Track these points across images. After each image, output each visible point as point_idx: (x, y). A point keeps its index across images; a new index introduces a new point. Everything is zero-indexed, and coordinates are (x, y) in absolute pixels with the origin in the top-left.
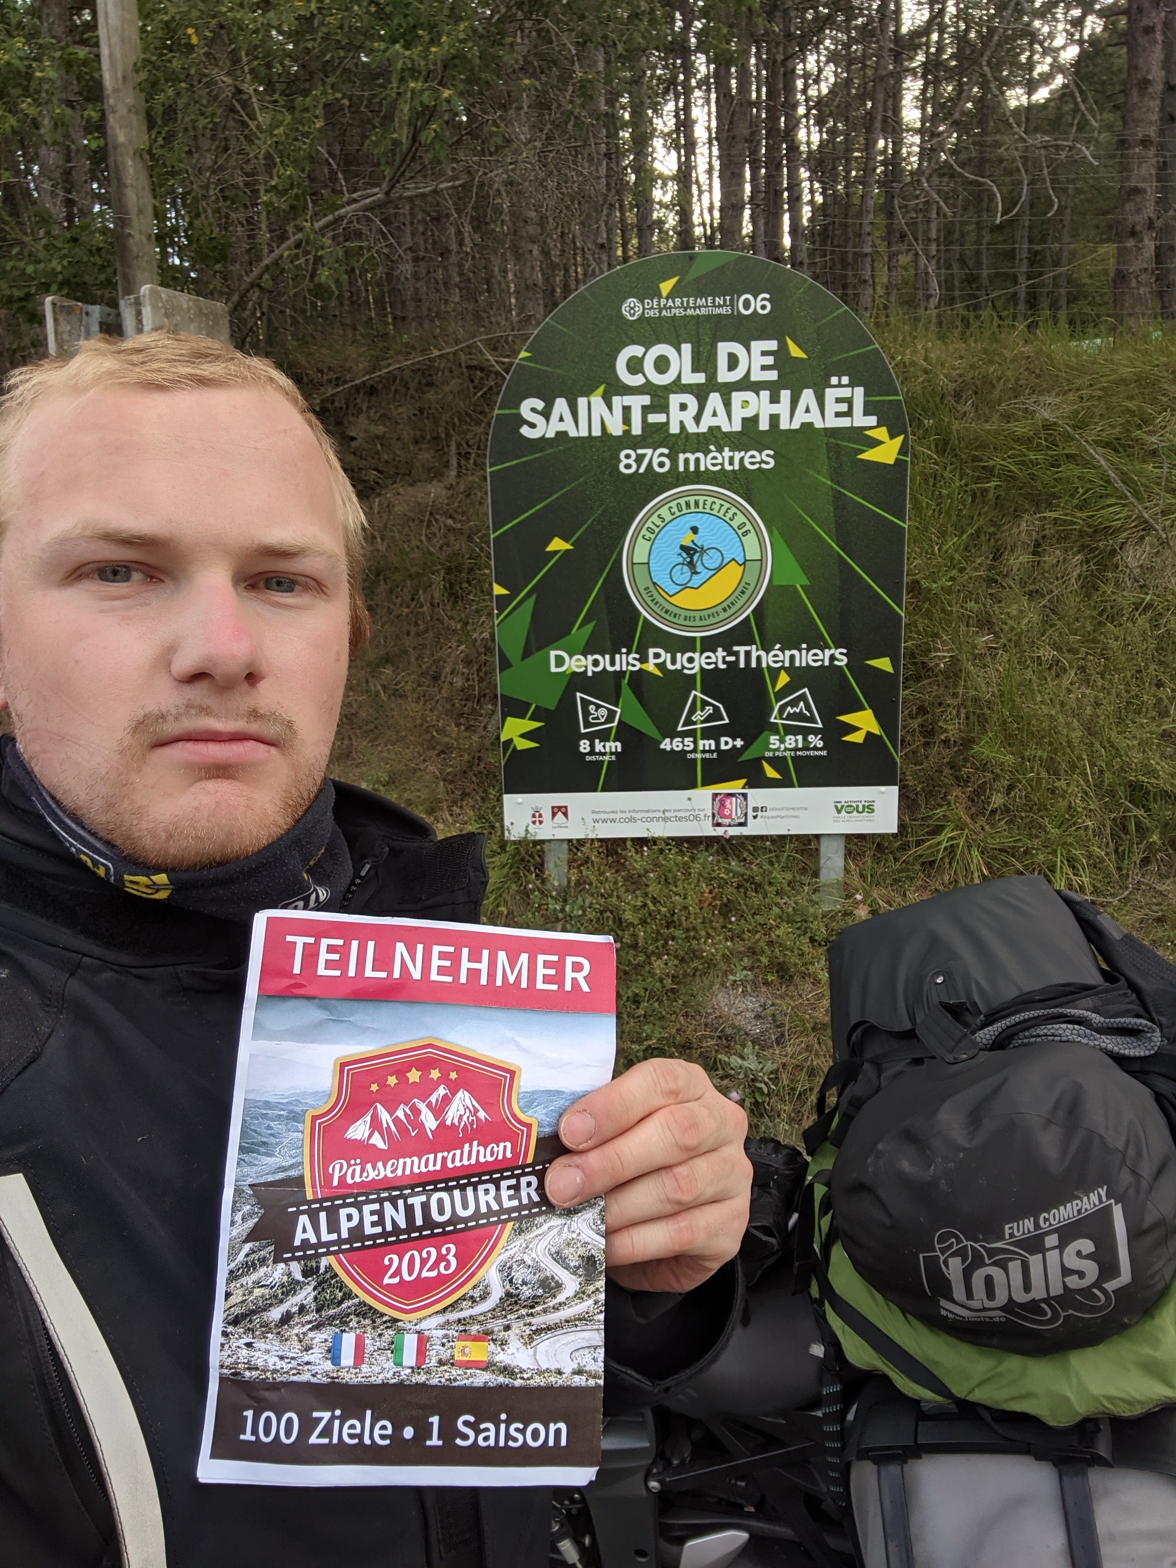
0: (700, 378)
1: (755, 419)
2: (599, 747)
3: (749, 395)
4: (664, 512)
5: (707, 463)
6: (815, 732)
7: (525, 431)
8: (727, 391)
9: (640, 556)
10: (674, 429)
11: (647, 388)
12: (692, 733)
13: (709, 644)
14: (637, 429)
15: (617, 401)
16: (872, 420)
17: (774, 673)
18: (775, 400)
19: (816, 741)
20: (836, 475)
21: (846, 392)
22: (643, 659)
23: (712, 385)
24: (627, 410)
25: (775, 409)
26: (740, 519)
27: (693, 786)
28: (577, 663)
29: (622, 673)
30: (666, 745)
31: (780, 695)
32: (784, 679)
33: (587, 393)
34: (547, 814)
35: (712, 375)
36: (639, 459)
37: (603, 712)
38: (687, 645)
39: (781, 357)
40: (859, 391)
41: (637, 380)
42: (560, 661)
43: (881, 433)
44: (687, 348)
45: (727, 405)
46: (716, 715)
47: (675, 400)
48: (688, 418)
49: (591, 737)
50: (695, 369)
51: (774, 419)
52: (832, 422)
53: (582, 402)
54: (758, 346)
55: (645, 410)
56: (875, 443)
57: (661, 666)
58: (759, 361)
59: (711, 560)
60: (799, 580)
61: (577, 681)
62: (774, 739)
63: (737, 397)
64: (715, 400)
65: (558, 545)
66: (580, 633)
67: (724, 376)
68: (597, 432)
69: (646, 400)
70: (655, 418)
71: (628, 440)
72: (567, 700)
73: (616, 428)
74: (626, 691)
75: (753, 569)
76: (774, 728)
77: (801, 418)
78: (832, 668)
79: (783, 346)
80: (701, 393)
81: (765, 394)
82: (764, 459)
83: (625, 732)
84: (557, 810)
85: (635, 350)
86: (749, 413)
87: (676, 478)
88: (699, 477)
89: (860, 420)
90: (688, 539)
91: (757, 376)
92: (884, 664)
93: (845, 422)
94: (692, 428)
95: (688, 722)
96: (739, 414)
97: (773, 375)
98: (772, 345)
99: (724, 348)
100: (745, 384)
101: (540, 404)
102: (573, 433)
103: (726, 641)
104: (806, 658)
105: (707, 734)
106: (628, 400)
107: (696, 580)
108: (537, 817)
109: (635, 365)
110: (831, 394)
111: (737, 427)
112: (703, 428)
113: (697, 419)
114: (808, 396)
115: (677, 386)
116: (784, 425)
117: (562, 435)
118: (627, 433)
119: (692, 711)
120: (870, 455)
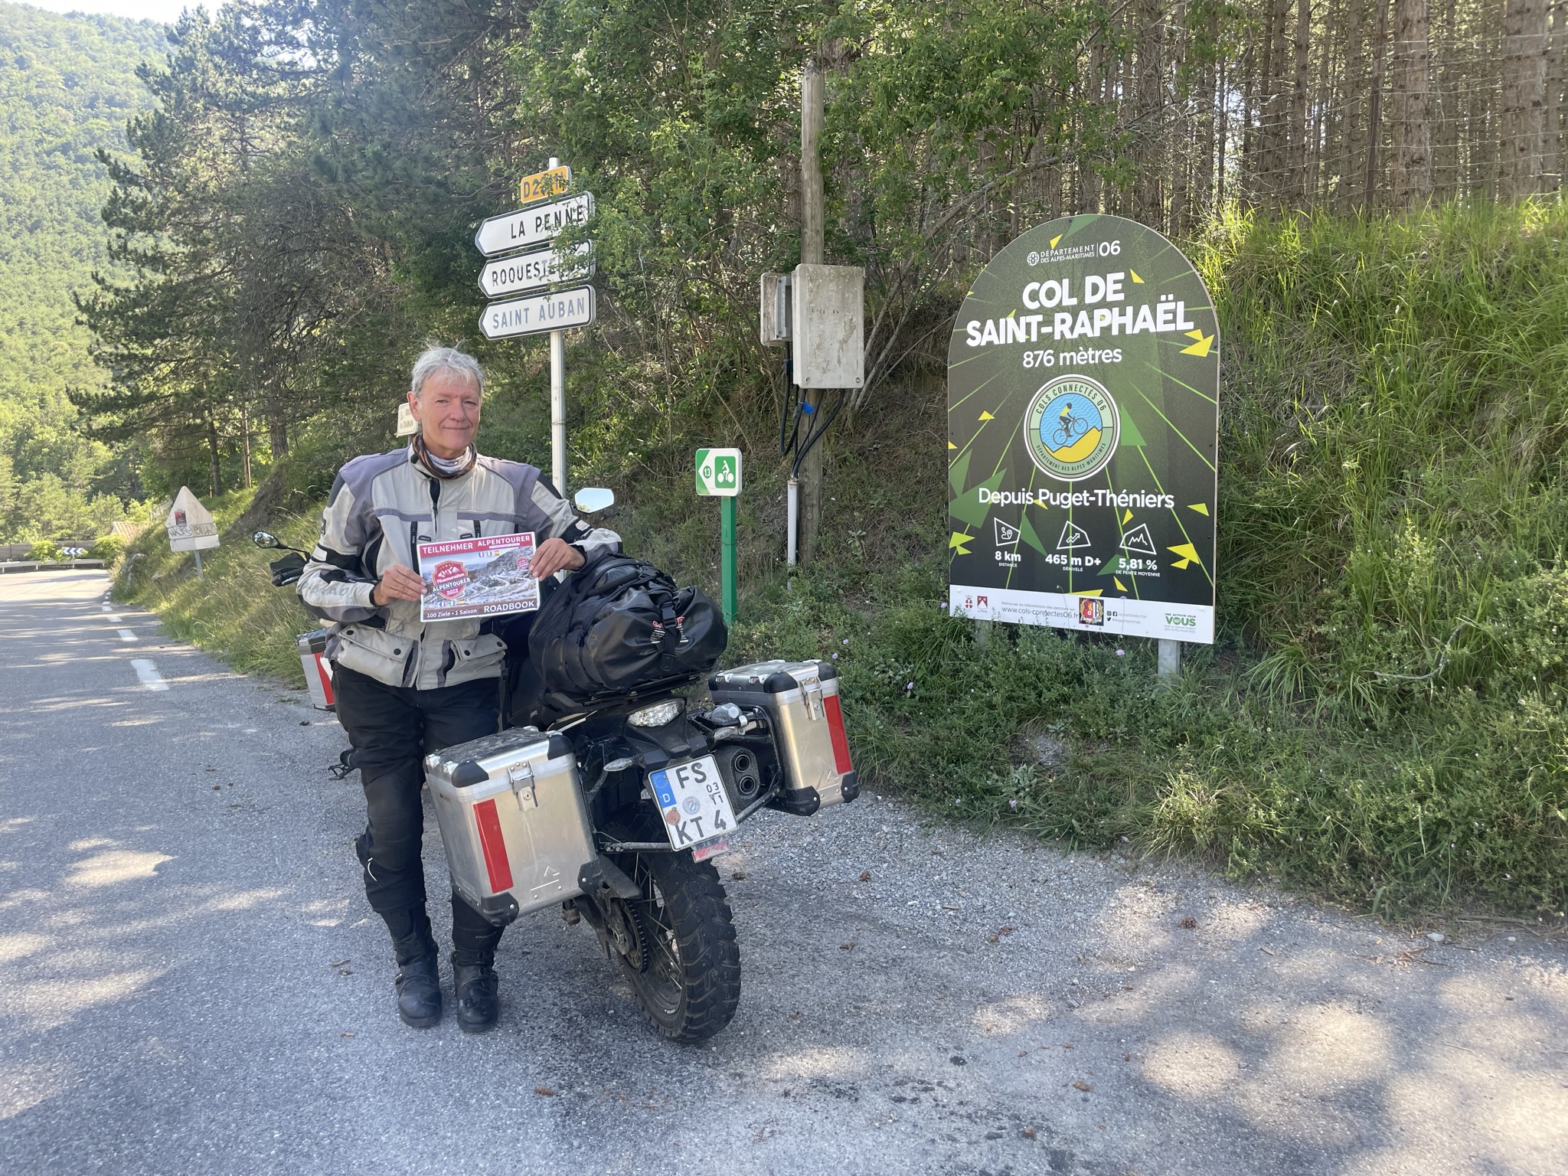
0: (1074, 301)
1: (1109, 328)
2: (1007, 557)
3: (1105, 311)
4: (1050, 393)
5: (1078, 359)
6: (1152, 558)
7: (970, 342)
8: (1091, 309)
9: (1035, 424)
10: (1057, 337)
11: (1041, 310)
12: (1066, 552)
13: (1078, 488)
14: (1034, 338)
15: (1023, 320)
16: (1190, 325)
17: (1122, 511)
18: (1122, 314)
19: (1152, 565)
20: (1165, 366)
21: (1171, 306)
22: (1035, 497)
23: (1081, 306)
24: (1028, 325)
25: (1122, 320)
26: (1099, 398)
27: (1067, 591)
28: (995, 498)
29: (1021, 506)
30: (1049, 559)
31: (1127, 528)
32: (1129, 516)
33: (1005, 316)
34: (975, 601)
35: (1082, 299)
36: (1035, 358)
37: (1010, 532)
38: (1062, 487)
39: (1127, 284)
40: (1181, 304)
41: (1033, 306)
42: (985, 496)
43: (1197, 334)
44: (1066, 282)
45: (1091, 319)
46: (1082, 540)
47: (1058, 317)
48: (1066, 328)
49: (1002, 549)
50: (1071, 296)
51: (1122, 327)
52: (1162, 328)
53: (1002, 321)
54: (1111, 277)
55: (1040, 325)
56: (1193, 342)
57: (1047, 502)
58: (1112, 287)
60: (1139, 442)
61: (995, 509)
62: (1122, 560)
63: (1097, 313)
64: (1083, 315)
65: (986, 416)
66: (997, 477)
67: (1089, 299)
68: (1010, 341)
69: (1040, 318)
70: (1045, 330)
71: (1029, 346)
72: (988, 522)
73: (1022, 338)
74: (1025, 519)
75: (1108, 433)
76: (1122, 553)
77: (1140, 325)
78: (1163, 511)
79: (1128, 276)
80: (1074, 312)
81: (1116, 310)
82: (1115, 355)
83: (1024, 548)
84: (982, 599)
85: (1034, 286)
86: (1105, 324)
87: (1057, 370)
88: (1072, 369)
89: (1182, 325)
90: (1065, 412)
91: (1111, 298)
92: (1201, 508)
93: (1171, 327)
94: (1068, 336)
95: (1064, 544)
96: (1099, 324)
97: (1121, 297)
98: (1121, 276)
99: (1090, 280)
100: (1104, 304)
101: (977, 324)
102: (996, 342)
103: (1089, 485)
104: (1146, 501)
105: (1077, 553)
106: (1030, 319)
107: (1070, 441)
108: (969, 602)
109: (1034, 296)
110: (1161, 308)
111: (1097, 333)
112: (1075, 335)
113: (1072, 329)
114: (1145, 310)
115: (1060, 308)
116: (1128, 331)
117: (990, 344)
118: (1028, 340)
119: (1067, 536)
120: (1189, 351)
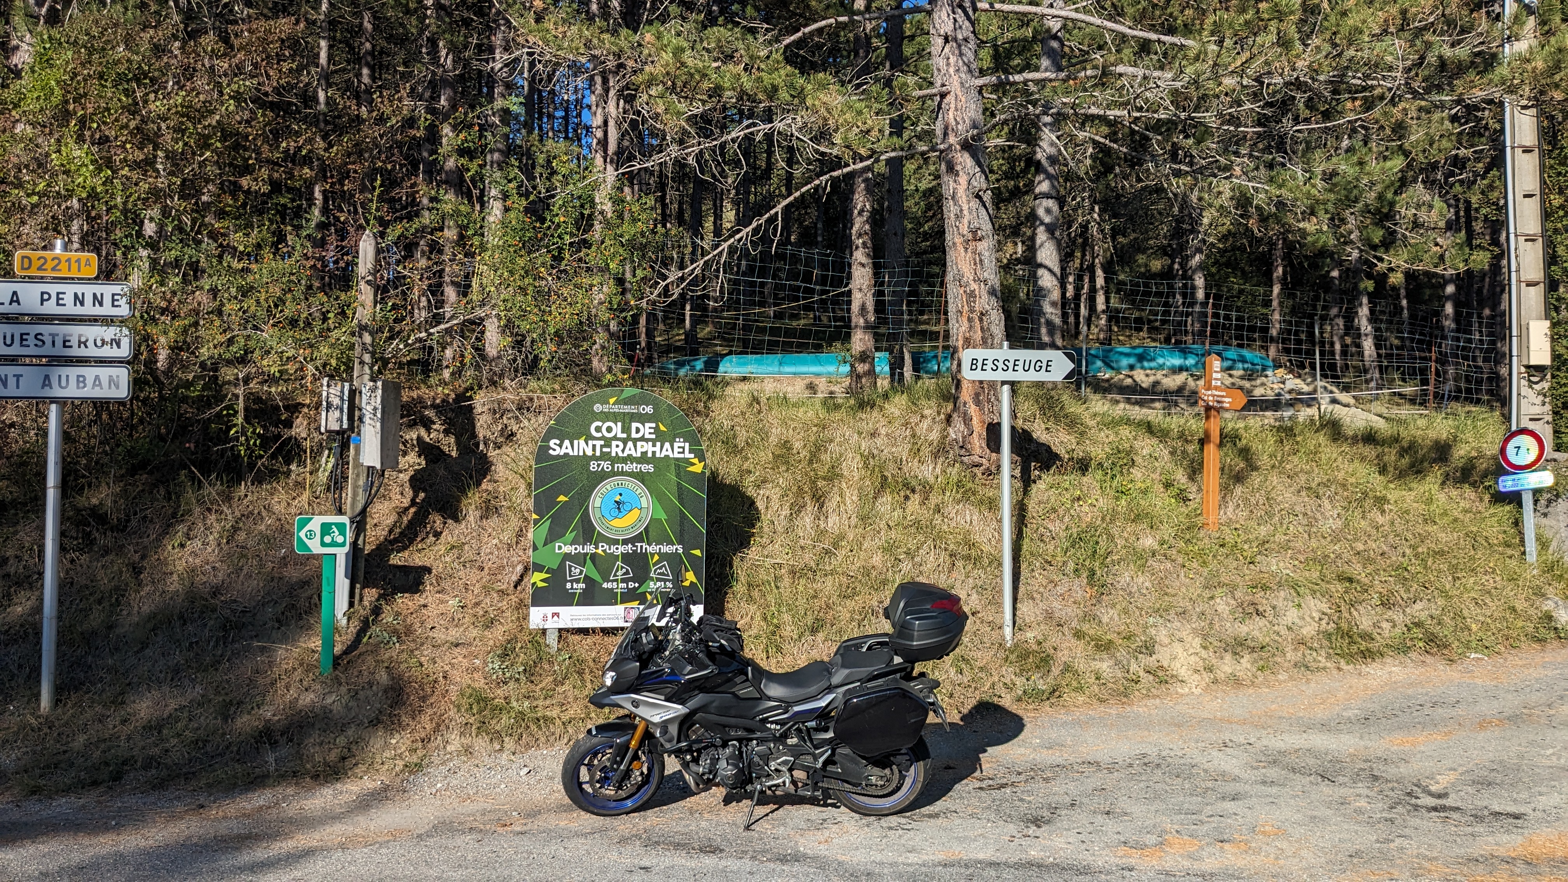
0: (625, 436)
1: (646, 452)
2: (575, 586)
3: (644, 443)
4: (608, 487)
5: (626, 468)
6: (669, 580)
7: (551, 452)
8: (635, 441)
9: (597, 504)
10: (613, 454)
11: (602, 438)
12: (616, 581)
13: (625, 542)
14: (598, 454)
15: (590, 443)
16: (692, 456)
17: (653, 555)
18: (654, 446)
19: (669, 584)
20: (678, 475)
21: (682, 445)
22: (597, 548)
23: (629, 438)
24: (594, 446)
25: (654, 449)
26: (639, 491)
27: (616, 604)
28: (567, 549)
29: (587, 554)
30: (605, 585)
31: (654, 565)
32: (656, 558)
33: (578, 439)
34: (550, 616)
35: (629, 435)
36: (599, 465)
37: (578, 571)
38: (616, 542)
39: (657, 429)
40: (687, 445)
41: (599, 435)
42: (560, 548)
43: (696, 461)
44: (619, 424)
45: (635, 447)
46: (627, 573)
47: (614, 443)
48: (619, 450)
49: (572, 581)
50: (623, 432)
51: (654, 453)
52: (677, 455)
53: (576, 442)
54: (647, 425)
55: (602, 446)
56: (693, 464)
57: (604, 551)
58: (648, 431)
59: (627, 507)
60: (663, 516)
61: (567, 556)
62: (652, 583)
63: (639, 444)
64: (630, 444)
65: (562, 498)
66: (570, 536)
67: (634, 435)
68: (581, 454)
69: (602, 443)
70: (605, 450)
71: (594, 458)
72: (562, 565)
73: (589, 452)
74: (588, 561)
75: (644, 511)
76: (652, 579)
77: (664, 453)
78: (676, 553)
79: (657, 426)
80: (625, 442)
81: (650, 443)
82: (650, 468)
83: (587, 579)
84: (554, 615)
85: (599, 424)
86: (644, 450)
87: (614, 474)
88: (623, 473)
89: (687, 455)
90: (618, 498)
91: (647, 436)
92: (697, 552)
93: (682, 456)
94: (620, 454)
95: (615, 575)
96: (639, 450)
97: (653, 436)
98: (654, 425)
99: (634, 425)
100: (643, 439)
101: (558, 442)
102: (571, 453)
103: (632, 541)
104: (666, 549)
105: (623, 581)
106: (595, 442)
107: (621, 515)
108: (545, 618)
109: (598, 429)
110: (676, 445)
111: (639, 455)
112: (625, 455)
113: (623, 451)
114: (667, 445)
115: (615, 438)
116: (658, 455)
117: (566, 455)
118: (594, 455)
119: (617, 570)
120: (691, 469)
